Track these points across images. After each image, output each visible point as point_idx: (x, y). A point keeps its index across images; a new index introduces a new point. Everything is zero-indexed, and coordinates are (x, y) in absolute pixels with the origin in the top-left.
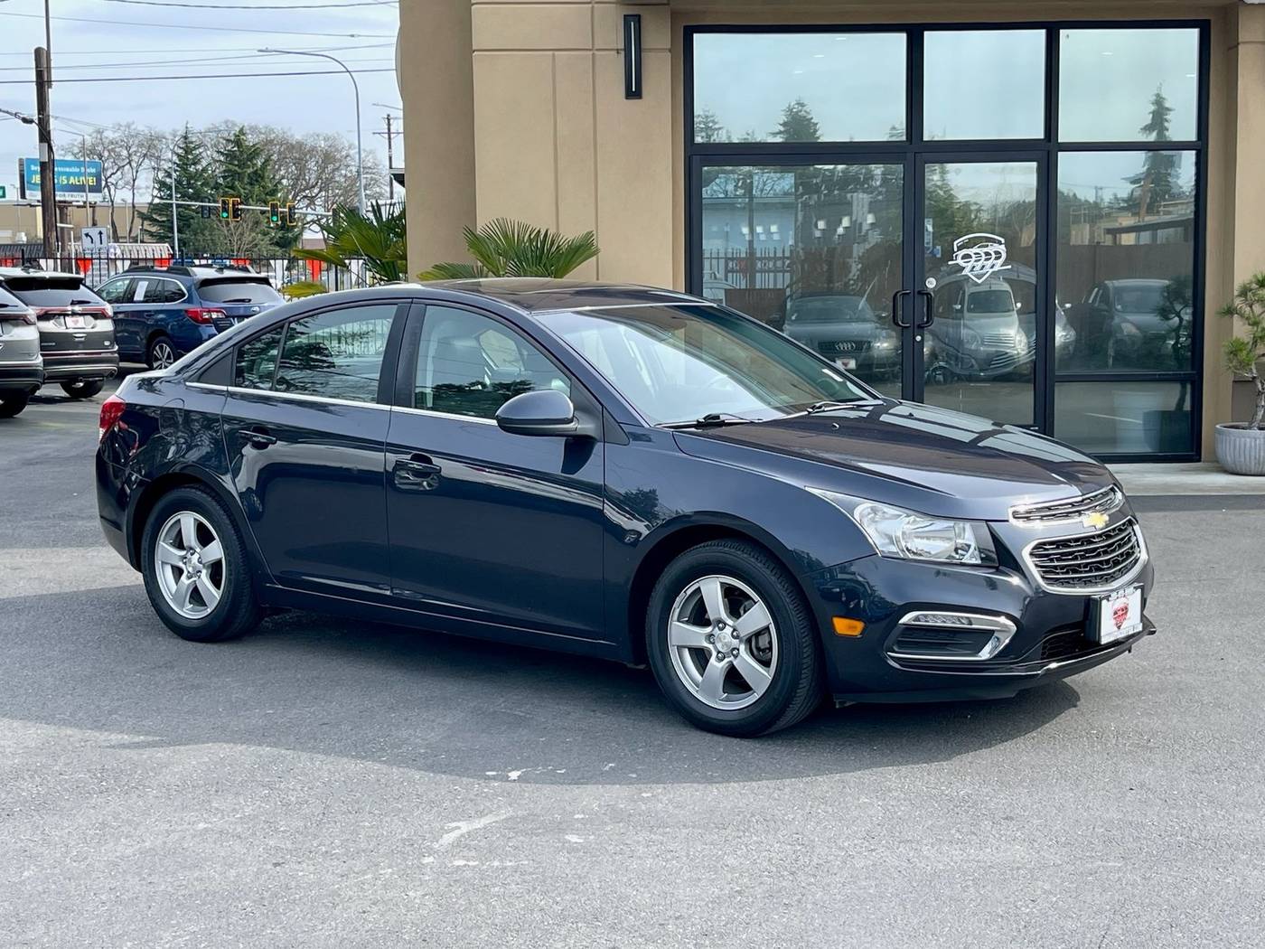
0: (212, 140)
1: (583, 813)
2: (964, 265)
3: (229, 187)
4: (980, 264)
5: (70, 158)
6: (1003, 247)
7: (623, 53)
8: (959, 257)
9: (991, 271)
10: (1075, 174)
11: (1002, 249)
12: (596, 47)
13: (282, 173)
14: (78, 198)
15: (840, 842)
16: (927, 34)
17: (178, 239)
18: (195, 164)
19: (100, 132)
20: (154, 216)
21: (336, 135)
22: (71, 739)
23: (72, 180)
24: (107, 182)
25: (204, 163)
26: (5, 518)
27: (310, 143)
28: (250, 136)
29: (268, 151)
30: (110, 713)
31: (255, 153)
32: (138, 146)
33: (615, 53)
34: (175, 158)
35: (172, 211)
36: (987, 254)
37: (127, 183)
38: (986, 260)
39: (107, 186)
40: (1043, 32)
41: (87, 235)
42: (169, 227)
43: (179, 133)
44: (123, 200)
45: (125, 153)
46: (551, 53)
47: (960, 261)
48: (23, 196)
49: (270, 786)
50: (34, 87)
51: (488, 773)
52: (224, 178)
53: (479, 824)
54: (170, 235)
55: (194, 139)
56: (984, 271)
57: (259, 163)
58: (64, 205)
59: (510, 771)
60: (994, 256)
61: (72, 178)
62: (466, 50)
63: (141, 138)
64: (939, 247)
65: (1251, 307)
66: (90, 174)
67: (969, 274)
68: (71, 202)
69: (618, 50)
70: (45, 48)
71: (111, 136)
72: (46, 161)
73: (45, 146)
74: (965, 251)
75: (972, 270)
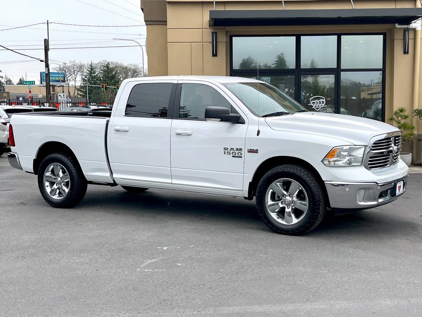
0: (99, 66)
1: (182, 258)
2: (313, 105)
3: (104, 81)
5: (56, 72)
7: (212, 43)
9: (321, 107)
11: (324, 100)
12: (204, 41)
13: (121, 76)
14: (58, 84)
15: (252, 266)
16: (302, 37)
17: (88, 97)
18: (94, 74)
19: (65, 64)
20: (81, 89)
21: (137, 65)
22: (44, 239)
23: (56, 79)
24: (67, 79)
25: (97, 73)
26: (30, 179)
27: (129, 67)
28: (111, 65)
29: (116, 69)
30: (55, 232)
31: (112, 70)
32: (77, 68)
34: (88, 72)
35: (87, 88)
36: (320, 102)
37: (73, 79)
38: (320, 104)
39: (67, 80)
40: (336, 36)
41: (60, 96)
42: (86, 93)
43: (89, 64)
44: (72, 85)
45: (73, 70)
46: (190, 43)
47: (312, 104)
48: (41, 83)
49: (97, 251)
50: (44, 51)
51: (158, 248)
52: (103, 78)
53: (153, 261)
54: (86, 95)
55: (94, 66)
56: (319, 107)
57: (114, 73)
58: (54, 86)
59: (164, 247)
60: (322, 103)
61: (56, 78)
62: (166, 42)
63: (77, 65)
64: (305, 100)
65: (398, 118)
66: (62, 77)
67: (314, 108)
68: (56, 85)
69: (210, 42)
70: (47, 39)
71: (68, 65)
72: (47, 73)
73: (47, 68)
74: (313, 101)
75: (315, 107)
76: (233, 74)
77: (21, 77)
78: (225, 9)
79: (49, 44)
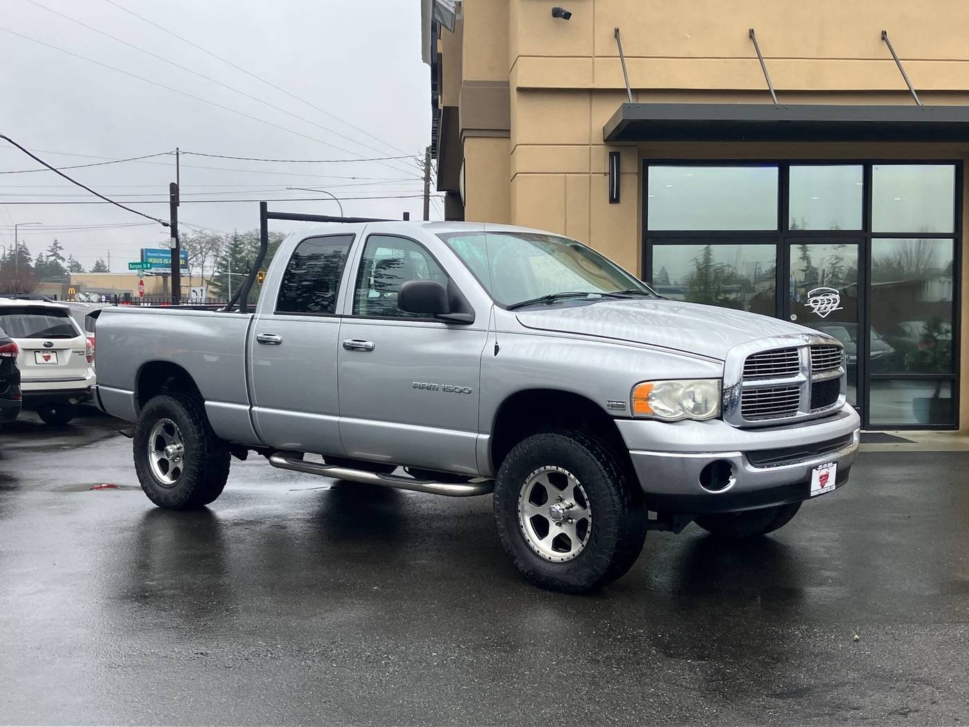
0: (249, 240)
2: (814, 306)
4: (824, 306)
6: (838, 295)
8: (811, 302)
9: (831, 310)
10: (881, 249)
11: (837, 297)
12: (592, 172)
16: (791, 167)
18: (240, 253)
20: (216, 283)
25: (245, 253)
32: (206, 243)
33: (603, 175)
34: (228, 250)
35: (227, 280)
36: (828, 300)
37: (199, 264)
38: (828, 303)
40: (861, 167)
41: (194, 291)
42: (225, 290)
43: (231, 236)
44: (197, 273)
45: (199, 247)
46: (564, 175)
47: (812, 304)
50: (169, 205)
54: (226, 293)
55: (239, 239)
56: (827, 310)
60: (832, 301)
63: (208, 238)
64: (798, 295)
67: (817, 312)
69: (605, 173)
70: (176, 183)
72: (175, 247)
73: (175, 239)
74: (814, 298)
75: (819, 310)
76: (649, 240)
78: (638, 101)
79: (180, 192)
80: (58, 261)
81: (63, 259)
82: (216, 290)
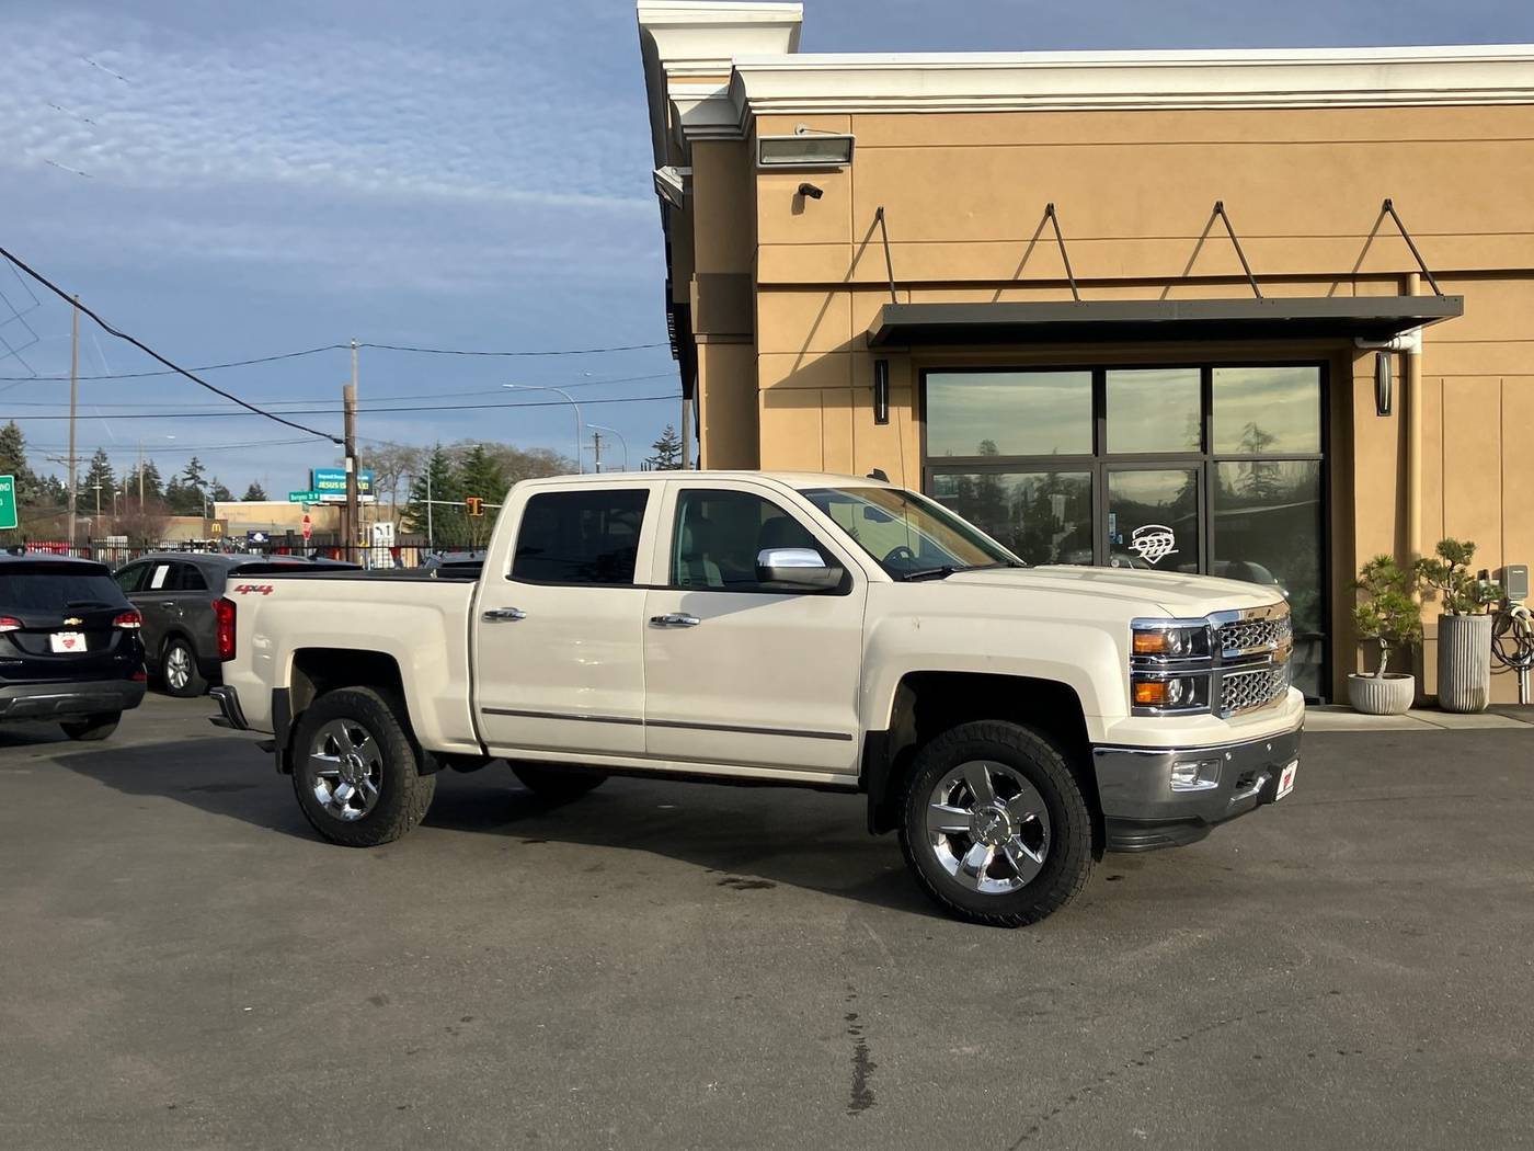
0: (457, 454)
2: (1140, 549)
4: (1154, 549)
6: (1172, 535)
7: (874, 389)
8: (1137, 544)
9: (1162, 554)
10: (1231, 474)
11: (1171, 537)
12: (854, 385)
16: (1108, 372)
17: (432, 530)
18: (444, 472)
19: (369, 448)
20: (412, 513)
25: (450, 473)
28: (486, 451)
29: (500, 462)
31: (492, 462)
32: (398, 459)
33: (867, 389)
34: (428, 468)
35: (426, 509)
36: (1159, 541)
38: (1159, 546)
41: (377, 528)
42: (424, 521)
43: (431, 448)
45: (388, 464)
46: (819, 389)
47: (1138, 547)
52: (466, 482)
54: (425, 527)
55: (443, 454)
56: (1157, 554)
57: (494, 471)
60: (1164, 542)
63: (401, 452)
64: (1121, 536)
65: (1374, 582)
67: (1145, 558)
69: (870, 387)
71: (378, 452)
73: (351, 458)
74: (1142, 539)
75: (1147, 554)
76: (928, 470)
77: (252, 483)
80: (199, 486)
81: (205, 483)
82: (411, 523)
